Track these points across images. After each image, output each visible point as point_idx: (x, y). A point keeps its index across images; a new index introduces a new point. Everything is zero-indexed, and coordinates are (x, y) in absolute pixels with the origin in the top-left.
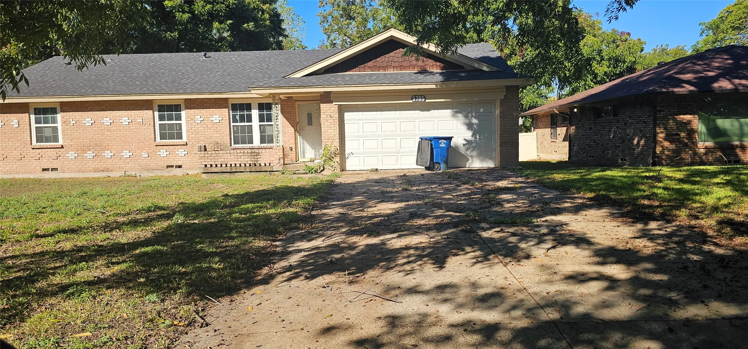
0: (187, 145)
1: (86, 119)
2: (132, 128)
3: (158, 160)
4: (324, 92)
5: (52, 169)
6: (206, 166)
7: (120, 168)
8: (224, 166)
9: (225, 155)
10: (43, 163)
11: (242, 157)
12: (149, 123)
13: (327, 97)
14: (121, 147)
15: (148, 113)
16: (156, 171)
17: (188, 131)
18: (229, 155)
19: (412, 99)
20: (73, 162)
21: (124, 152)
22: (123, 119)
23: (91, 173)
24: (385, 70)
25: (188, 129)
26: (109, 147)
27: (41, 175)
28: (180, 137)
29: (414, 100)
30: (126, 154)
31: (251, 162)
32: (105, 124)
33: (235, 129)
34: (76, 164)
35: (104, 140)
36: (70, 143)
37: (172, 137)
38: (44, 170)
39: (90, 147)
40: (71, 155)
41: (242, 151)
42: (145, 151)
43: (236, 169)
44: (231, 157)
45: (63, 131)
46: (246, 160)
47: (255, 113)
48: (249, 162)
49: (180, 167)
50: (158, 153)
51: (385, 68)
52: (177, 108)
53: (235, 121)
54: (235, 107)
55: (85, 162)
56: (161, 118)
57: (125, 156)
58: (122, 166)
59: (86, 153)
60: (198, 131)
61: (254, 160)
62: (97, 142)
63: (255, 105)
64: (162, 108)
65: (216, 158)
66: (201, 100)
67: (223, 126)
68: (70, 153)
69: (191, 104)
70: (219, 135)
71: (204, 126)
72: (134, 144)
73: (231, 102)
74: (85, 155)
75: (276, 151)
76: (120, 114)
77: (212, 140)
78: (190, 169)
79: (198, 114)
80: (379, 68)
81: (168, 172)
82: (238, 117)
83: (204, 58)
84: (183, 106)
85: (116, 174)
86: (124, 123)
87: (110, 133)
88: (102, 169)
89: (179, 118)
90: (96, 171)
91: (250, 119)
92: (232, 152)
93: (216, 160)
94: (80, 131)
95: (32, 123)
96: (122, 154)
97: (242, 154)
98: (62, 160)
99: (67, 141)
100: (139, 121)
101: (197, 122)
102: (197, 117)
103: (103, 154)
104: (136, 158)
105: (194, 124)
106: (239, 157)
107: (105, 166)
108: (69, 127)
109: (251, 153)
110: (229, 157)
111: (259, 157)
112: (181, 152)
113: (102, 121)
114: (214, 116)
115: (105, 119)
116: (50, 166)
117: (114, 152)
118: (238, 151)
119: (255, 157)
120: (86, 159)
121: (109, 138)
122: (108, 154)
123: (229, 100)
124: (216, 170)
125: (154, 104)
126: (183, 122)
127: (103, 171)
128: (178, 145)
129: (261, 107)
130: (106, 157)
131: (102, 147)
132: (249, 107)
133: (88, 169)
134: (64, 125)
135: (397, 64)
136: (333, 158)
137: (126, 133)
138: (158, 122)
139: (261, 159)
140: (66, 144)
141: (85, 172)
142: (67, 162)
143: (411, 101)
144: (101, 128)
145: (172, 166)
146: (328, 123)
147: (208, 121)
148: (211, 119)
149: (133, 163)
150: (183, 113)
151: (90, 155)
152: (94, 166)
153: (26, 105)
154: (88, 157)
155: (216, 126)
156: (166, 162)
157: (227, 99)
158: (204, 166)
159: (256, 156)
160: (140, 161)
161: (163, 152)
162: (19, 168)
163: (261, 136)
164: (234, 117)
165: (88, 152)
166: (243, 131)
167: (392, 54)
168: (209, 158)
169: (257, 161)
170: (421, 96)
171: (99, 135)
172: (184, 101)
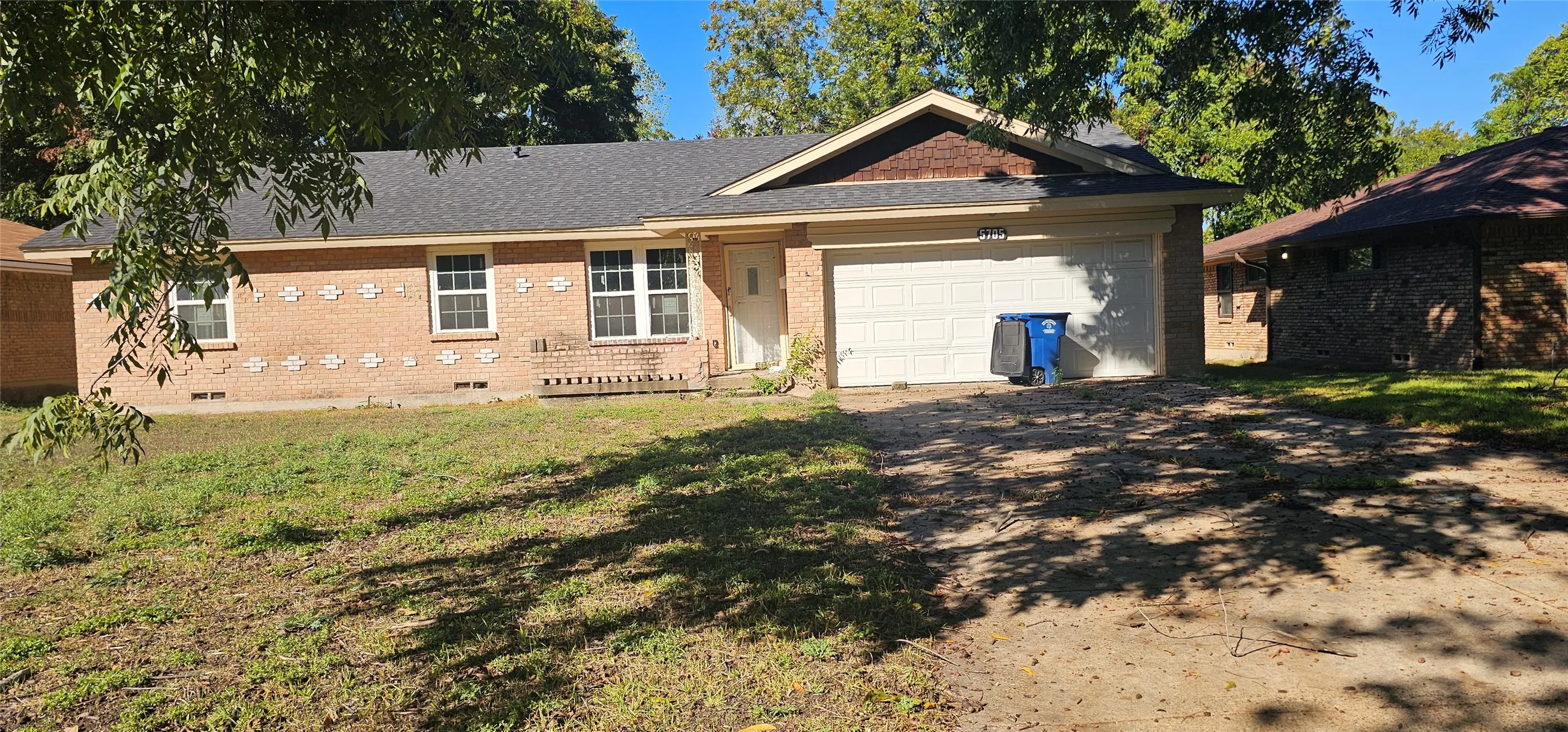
0: (497, 338)
1: (286, 289)
2: (383, 305)
3: (437, 372)
4: (793, 224)
5: (213, 395)
6: (547, 382)
7: (356, 390)
8: (585, 381)
9: (588, 358)
10: (194, 381)
11: (623, 362)
12: (417, 294)
13: (799, 235)
14: (360, 345)
15: (416, 274)
16: (433, 395)
17: (499, 311)
18: (595, 358)
19: (979, 235)
20: (258, 379)
21: (366, 355)
22: (365, 286)
23: (296, 402)
24: (916, 177)
25: (501, 305)
26: (334, 346)
27: (189, 406)
28: (482, 321)
29: (983, 237)
30: (370, 360)
31: (641, 373)
32: (326, 297)
33: (598, 305)
34: (264, 383)
35: (324, 331)
36: (251, 340)
37: (465, 324)
38: (196, 396)
39: (294, 347)
40: (255, 364)
41: (623, 350)
42: (410, 353)
43: (610, 388)
44: (601, 363)
45: (237, 314)
46: (631, 368)
47: (640, 271)
48: (637, 373)
49: (483, 385)
50: (437, 358)
51: (916, 172)
52: (476, 262)
53: (598, 287)
54: (598, 259)
55: (284, 378)
56: (444, 284)
57: (367, 365)
58: (362, 385)
59: (285, 359)
60: (521, 310)
61: (647, 367)
62: (309, 337)
63: (639, 254)
64: (444, 263)
65: (568, 364)
66: (527, 245)
67: (574, 298)
68: (251, 359)
69: (507, 254)
70: (565, 318)
71: (534, 299)
72: (386, 339)
73: (589, 248)
74: (283, 363)
75: (695, 348)
76: (358, 276)
77: (552, 328)
78: (504, 389)
79: (522, 275)
80: (903, 172)
81: (459, 396)
82: (604, 280)
83: (515, 157)
84: (489, 259)
85: (348, 404)
86: (365, 296)
87: (335, 316)
88: (319, 392)
89: (480, 282)
90: (306, 396)
91: (629, 284)
92: (603, 352)
93: (569, 370)
94: (272, 314)
96: (360, 361)
97: (624, 357)
98: (235, 375)
99: (245, 335)
100: (397, 290)
101: (520, 290)
102: (518, 280)
103: (322, 362)
104: (391, 368)
105: (513, 295)
106: (618, 363)
107: (325, 386)
108: (250, 305)
109: (643, 353)
110: (596, 363)
111: (658, 361)
112: (486, 353)
113: (320, 293)
114: (555, 279)
115: (326, 287)
116: (209, 389)
117: (344, 356)
118: (616, 350)
119: (651, 362)
120: (286, 373)
121: (333, 326)
122: (331, 361)
123: (585, 244)
124: (569, 390)
125: (429, 256)
126: (490, 291)
127: (321, 397)
128: (479, 340)
129: (653, 257)
130: (328, 367)
131: (318, 346)
132: (626, 258)
133: (290, 392)
134: (239, 300)
135: (941, 164)
136: (812, 360)
137: (370, 315)
138: (436, 293)
139: (664, 366)
140: (242, 340)
141: (283, 399)
142: (244, 379)
143: (977, 240)
144: (317, 307)
145: (467, 385)
146: (801, 289)
147: (543, 289)
148: (549, 284)
149: (385, 379)
150: (490, 273)
151: (293, 362)
152: (302, 387)
154: (290, 368)
155: (559, 298)
156: (454, 377)
157: (581, 242)
158: (543, 382)
159: (653, 359)
160: (400, 374)
161: (448, 355)
162: (143, 393)
163: (652, 317)
164: (596, 278)
165: (290, 358)
166: (615, 309)
167: (930, 143)
168: (554, 365)
169: (654, 370)
170: (998, 228)
171: (313, 322)
172: (491, 247)
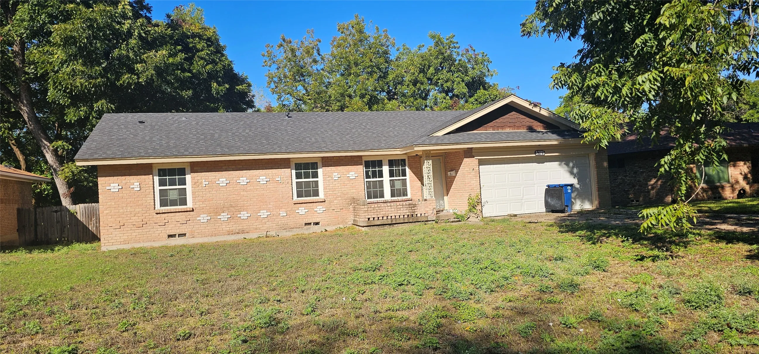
0: (325, 202)
1: (220, 180)
2: (270, 187)
3: (297, 218)
4: (467, 148)
5: (180, 235)
6: (369, 219)
7: (256, 229)
8: (386, 218)
9: (386, 208)
10: (169, 228)
11: (401, 209)
12: (287, 181)
13: (469, 153)
14: (258, 207)
15: (286, 172)
16: (295, 229)
17: (325, 188)
18: (390, 207)
19: (535, 153)
20: (205, 226)
21: (261, 211)
22: (261, 178)
23: (225, 236)
24: (503, 129)
25: (326, 186)
26: (245, 208)
27: (167, 242)
28: (316, 194)
29: (537, 154)
30: (264, 214)
31: (409, 214)
32: (241, 184)
33: (368, 185)
34: (208, 228)
35: (240, 200)
36: (201, 206)
37: (308, 195)
38: (170, 236)
39: (224, 209)
40: (203, 218)
41: (401, 203)
42: (283, 210)
43: (396, 221)
44: (392, 210)
45: (193, 193)
46: (405, 212)
47: (386, 169)
48: (407, 214)
49: (317, 224)
50: (297, 211)
51: (502, 127)
52: (314, 166)
53: (368, 177)
54: (368, 164)
55: (219, 224)
56: (298, 176)
57: (262, 217)
58: (259, 226)
59: (220, 215)
60: (336, 187)
61: (411, 211)
62: (232, 203)
63: (385, 161)
64: (298, 166)
65: (378, 211)
66: (338, 158)
67: (359, 182)
68: (201, 216)
69: (328, 162)
70: (355, 191)
71: (341, 183)
72: (271, 204)
73: (364, 159)
74: (219, 217)
75: (430, 202)
76: (257, 173)
77: (349, 196)
78: (328, 225)
79: (336, 172)
80: (498, 128)
81: (307, 229)
82: (370, 174)
83: (287, 118)
84: (320, 164)
85: (253, 236)
86: (261, 183)
87: (246, 193)
88: (237, 231)
89: (315, 175)
90: (230, 233)
91: (381, 175)
92: (393, 205)
93: (378, 213)
94: (213, 192)
95: (155, 186)
96: (259, 214)
97: (401, 206)
98: (192, 224)
99: (197, 203)
100: (277, 179)
101: (335, 179)
102: (335, 174)
103: (239, 216)
104: (274, 217)
105: (332, 181)
106: (399, 209)
107: (240, 228)
108: (201, 188)
109: (409, 205)
110: (390, 210)
111: (416, 208)
112: (319, 208)
113: (238, 181)
114: (350, 173)
115: (241, 178)
116: (177, 232)
117: (250, 212)
118: (398, 203)
119: (413, 208)
120: (220, 222)
121: (244, 198)
122: (244, 215)
123: (363, 157)
124: (379, 223)
125: (291, 163)
126: (320, 179)
127: (238, 233)
128: (316, 202)
129: (391, 163)
130: (242, 218)
131: (237, 208)
132: (380, 164)
133: (222, 232)
134: (195, 186)
135: (512, 124)
136: (476, 206)
137: (264, 192)
138: (295, 180)
139: (418, 210)
140: (196, 206)
141: (218, 235)
142: (197, 226)
143: (534, 155)
144: (236, 188)
145: (310, 224)
146: (471, 176)
147: (345, 178)
148: (348, 175)
149: (271, 223)
150: (320, 171)
151: (224, 216)
152: (228, 229)
153: (150, 165)
154: (222, 220)
155: (352, 182)
156: (304, 220)
157: (360, 157)
158: (367, 219)
159: (413, 207)
160: (278, 220)
161: (302, 210)
162: (139, 236)
163: (391, 190)
164: (367, 173)
165: (222, 214)
166: (375, 187)
167: (507, 116)
168: (372, 211)
169: (414, 212)
170: (542, 151)
171: (234, 196)
172: (321, 159)
